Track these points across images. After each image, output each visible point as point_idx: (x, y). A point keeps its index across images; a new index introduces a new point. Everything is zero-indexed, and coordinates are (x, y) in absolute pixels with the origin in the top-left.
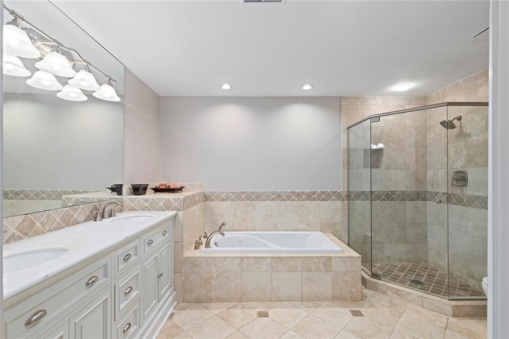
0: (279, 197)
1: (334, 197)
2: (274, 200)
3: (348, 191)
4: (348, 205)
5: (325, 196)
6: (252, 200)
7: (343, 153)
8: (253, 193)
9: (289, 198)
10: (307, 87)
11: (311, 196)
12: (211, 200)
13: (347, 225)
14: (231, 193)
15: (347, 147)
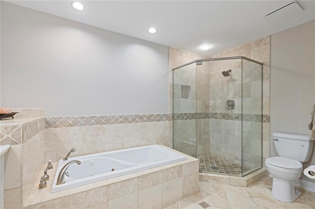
0: (126, 120)
1: (165, 118)
2: (122, 123)
3: (173, 114)
4: (173, 123)
5: (159, 118)
6: (101, 124)
7: (170, 87)
8: (102, 117)
9: (134, 120)
10: (152, 30)
11: (150, 118)
12: (55, 127)
13: (172, 138)
14: (80, 118)
15: (172, 83)
